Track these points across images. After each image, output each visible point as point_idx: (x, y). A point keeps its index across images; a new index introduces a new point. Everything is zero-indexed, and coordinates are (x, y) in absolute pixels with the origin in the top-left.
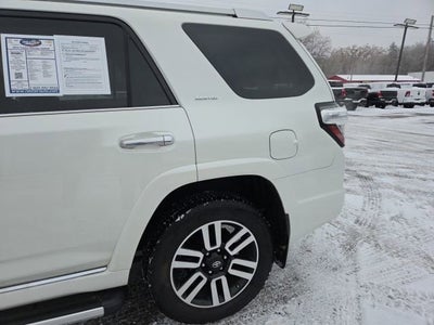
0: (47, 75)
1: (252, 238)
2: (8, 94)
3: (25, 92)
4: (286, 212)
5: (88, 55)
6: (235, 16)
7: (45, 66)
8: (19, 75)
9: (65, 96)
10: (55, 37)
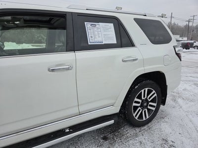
0: (99, 37)
1: (156, 95)
2: (89, 44)
3: (93, 43)
4: (167, 84)
5: (109, 30)
6: (146, 15)
7: (98, 34)
8: (92, 37)
9: (105, 44)
10: (100, 23)
